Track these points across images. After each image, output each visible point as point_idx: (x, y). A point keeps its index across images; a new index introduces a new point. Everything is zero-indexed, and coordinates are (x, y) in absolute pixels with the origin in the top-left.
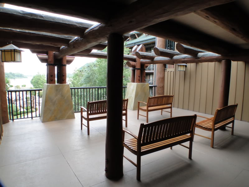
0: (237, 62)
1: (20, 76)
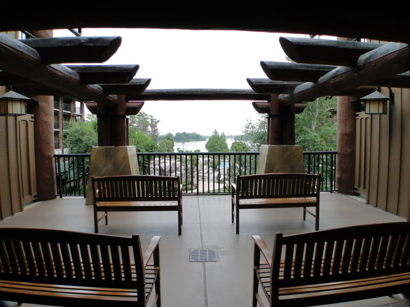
0: (400, 89)
1: (196, 138)
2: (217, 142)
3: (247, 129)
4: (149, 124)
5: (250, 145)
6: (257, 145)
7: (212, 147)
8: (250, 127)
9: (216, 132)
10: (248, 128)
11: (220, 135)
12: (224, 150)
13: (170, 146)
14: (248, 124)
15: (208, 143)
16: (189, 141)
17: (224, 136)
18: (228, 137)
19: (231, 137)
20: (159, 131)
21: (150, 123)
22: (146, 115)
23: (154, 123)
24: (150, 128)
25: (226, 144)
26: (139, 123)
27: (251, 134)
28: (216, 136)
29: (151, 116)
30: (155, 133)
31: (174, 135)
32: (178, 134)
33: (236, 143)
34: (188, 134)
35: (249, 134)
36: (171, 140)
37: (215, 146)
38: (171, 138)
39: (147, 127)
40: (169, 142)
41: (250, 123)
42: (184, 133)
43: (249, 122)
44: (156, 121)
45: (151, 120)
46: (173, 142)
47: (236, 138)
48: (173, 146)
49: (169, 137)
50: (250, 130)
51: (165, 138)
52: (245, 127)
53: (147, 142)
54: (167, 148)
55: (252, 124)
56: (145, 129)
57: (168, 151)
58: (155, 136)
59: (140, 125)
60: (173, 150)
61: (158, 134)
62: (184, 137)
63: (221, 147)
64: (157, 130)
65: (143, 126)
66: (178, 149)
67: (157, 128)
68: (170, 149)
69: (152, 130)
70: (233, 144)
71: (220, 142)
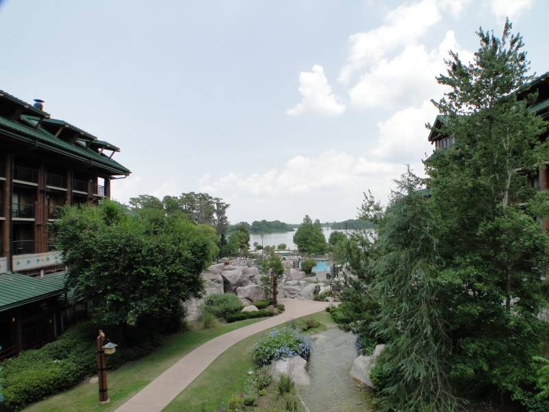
1: (280, 227)
2: (309, 233)
3: (367, 213)
4: (215, 210)
7: (302, 240)
8: (371, 208)
9: (307, 219)
10: (368, 210)
11: (313, 223)
12: (321, 244)
13: (244, 240)
14: (368, 204)
15: (297, 234)
16: (270, 233)
17: (320, 224)
18: (323, 225)
19: (327, 225)
20: (228, 220)
21: (216, 208)
22: (211, 198)
23: (221, 209)
24: (215, 216)
25: (322, 236)
26: (201, 209)
27: (375, 220)
28: (308, 225)
29: (216, 199)
30: (222, 222)
31: (251, 224)
32: (255, 223)
33: (335, 234)
34: (269, 222)
35: (371, 221)
36: (245, 232)
37: (307, 239)
38: (246, 229)
39: (211, 214)
40: (242, 234)
41: (372, 203)
42: (264, 222)
43: (370, 199)
44: (224, 205)
45: (218, 204)
46: (248, 235)
48: (249, 240)
49: (243, 229)
50: (372, 214)
51: (237, 229)
52: (363, 208)
53: (196, 239)
54: (239, 243)
55: (375, 203)
56: (208, 217)
57: (242, 247)
58: (222, 227)
59: (201, 213)
60: (248, 245)
61: (227, 224)
62: (264, 228)
63: (316, 241)
64: (226, 217)
65: (206, 213)
66: (255, 244)
67: (226, 215)
68: (245, 244)
69: (219, 218)
70: (332, 235)
71: (314, 234)
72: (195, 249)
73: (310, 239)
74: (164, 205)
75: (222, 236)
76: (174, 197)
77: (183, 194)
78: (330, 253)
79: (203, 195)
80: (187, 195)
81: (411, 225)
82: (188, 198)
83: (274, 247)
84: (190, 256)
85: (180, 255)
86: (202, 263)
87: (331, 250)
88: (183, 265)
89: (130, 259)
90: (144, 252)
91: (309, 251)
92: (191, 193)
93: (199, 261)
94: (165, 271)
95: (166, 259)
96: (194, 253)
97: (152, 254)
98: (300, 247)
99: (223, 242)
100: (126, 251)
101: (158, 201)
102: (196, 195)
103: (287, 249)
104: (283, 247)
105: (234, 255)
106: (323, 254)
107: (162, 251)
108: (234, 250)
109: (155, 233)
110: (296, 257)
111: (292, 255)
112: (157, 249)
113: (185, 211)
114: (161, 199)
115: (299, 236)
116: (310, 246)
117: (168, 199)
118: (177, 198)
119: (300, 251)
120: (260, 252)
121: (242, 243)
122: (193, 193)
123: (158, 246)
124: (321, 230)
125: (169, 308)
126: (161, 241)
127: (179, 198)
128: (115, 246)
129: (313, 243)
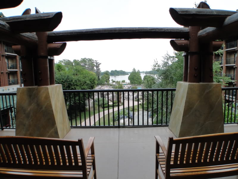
1: (123, 73)
2: (135, 76)
3: (155, 67)
4: (95, 66)
5: (156, 78)
6: (161, 78)
7: (132, 78)
8: (157, 66)
9: (134, 70)
10: (155, 66)
11: (137, 71)
12: (140, 80)
13: (107, 78)
14: (155, 64)
15: (130, 76)
16: (118, 75)
17: (139, 72)
18: (141, 72)
19: (143, 72)
20: (101, 70)
21: (95, 65)
22: (93, 60)
23: (97, 65)
24: (95, 68)
25: (140, 77)
26: (89, 65)
27: (158, 70)
28: (135, 72)
29: (95, 61)
30: (98, 71)
31: (110, 72)
32: (112, 71)
33: (146, 76)
34: (118, 71)
35: (156, 70)
36: (108, 75)
37: (134, 78)
38: (108, 74)
39: (93, 67)
40: (106, 76)
41: (157, 64)
42: (116, 71)
43: (156, 62)
44: (99, 63)
45: (96, 63)
46: (109, 76)
47: (146, 73)
48: (109, 78)
49: (107, 73)
50: (157, 68)
51: (104, 74)
52: (153, 66)
53: (91, 77)
54: (105, 80)
55: (158, 64)
56: (92, 69)
57: (106, 81)
58: (98, 73)
59: (89, 66)
60: (109, 81)
61: (100, 72)
62: (116, 73)
63: (137, 79)
64: (100, 69)
65: (91, 67)
66: (112, 80)
67: (100, 68)
68: (108, 80)
69: (97, 69)
70: (145, 77)
71: (137, 76)
72: (91, 80)
73: (135, 78)
74: (74, 63)
75: (98, 76)
76: (77, 60)
77: (82, 59)
78: (143, 84)
79: (90, 59)
80: (83, 59)
81: (167, 72)
82: (84, 60)
83: (120, 81)
84: (89, 83)
85: (86, 82)
86: (93, 86)
87: (143, 83)
88: (87, 86)
89: (69, 84)
90: (74, 81)
91: (135, 83)
92: (85, 58)
93: (92, 85)
94: (81, 88)
95: (81, 84)
96: (90, 82)
97: (76, 82)
98: (131, 81)
99: (99, 79)
100: (67, 81)
101: (71, 62)
102: (87, 59)
103: (125, 82)
104: (124, 81)
105: (103, 85)
106: (141, 84)
107: (79, 81)
108: (103, 83)
109: (76, 75)
110: (129, 86)
111: (127, 85)
112: (78, 80)
113: (83, 66)
114: (72, 61)
115: (130, 77)
116: (135, 81)
117: (75, 61)
118: (79, 60)
119: (131, 83)
120: (114, 83)
121: (107, 80)
122: (86, 58)
123: (78, 79)
124: (140, 74)
125: (82, 101)
126: (79, 77)
127: (80, 61)
128: (63, 79)
129: (137, 80)
